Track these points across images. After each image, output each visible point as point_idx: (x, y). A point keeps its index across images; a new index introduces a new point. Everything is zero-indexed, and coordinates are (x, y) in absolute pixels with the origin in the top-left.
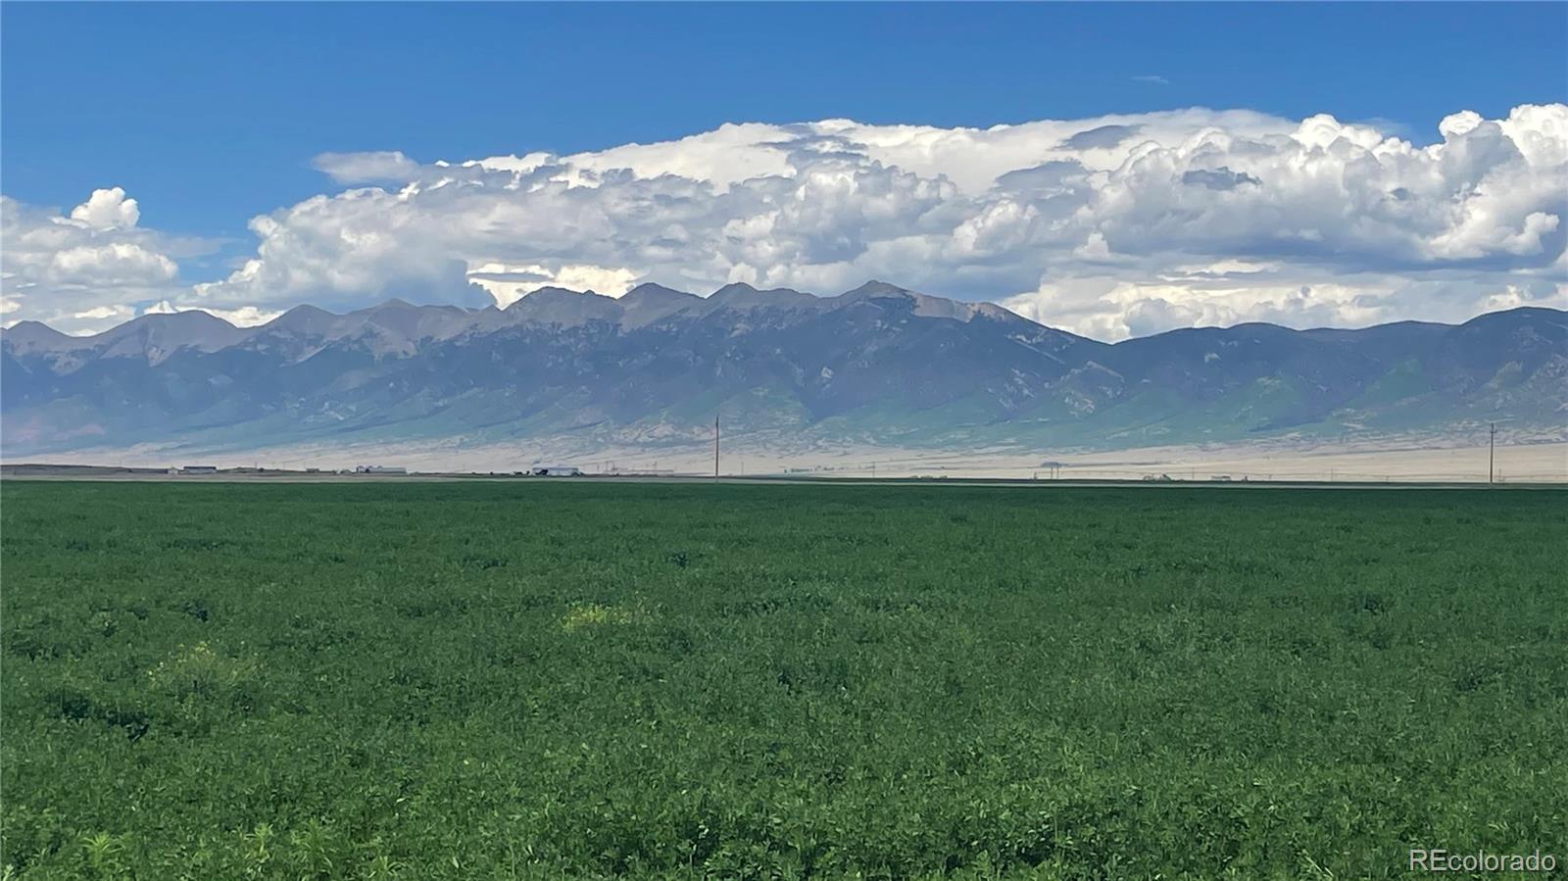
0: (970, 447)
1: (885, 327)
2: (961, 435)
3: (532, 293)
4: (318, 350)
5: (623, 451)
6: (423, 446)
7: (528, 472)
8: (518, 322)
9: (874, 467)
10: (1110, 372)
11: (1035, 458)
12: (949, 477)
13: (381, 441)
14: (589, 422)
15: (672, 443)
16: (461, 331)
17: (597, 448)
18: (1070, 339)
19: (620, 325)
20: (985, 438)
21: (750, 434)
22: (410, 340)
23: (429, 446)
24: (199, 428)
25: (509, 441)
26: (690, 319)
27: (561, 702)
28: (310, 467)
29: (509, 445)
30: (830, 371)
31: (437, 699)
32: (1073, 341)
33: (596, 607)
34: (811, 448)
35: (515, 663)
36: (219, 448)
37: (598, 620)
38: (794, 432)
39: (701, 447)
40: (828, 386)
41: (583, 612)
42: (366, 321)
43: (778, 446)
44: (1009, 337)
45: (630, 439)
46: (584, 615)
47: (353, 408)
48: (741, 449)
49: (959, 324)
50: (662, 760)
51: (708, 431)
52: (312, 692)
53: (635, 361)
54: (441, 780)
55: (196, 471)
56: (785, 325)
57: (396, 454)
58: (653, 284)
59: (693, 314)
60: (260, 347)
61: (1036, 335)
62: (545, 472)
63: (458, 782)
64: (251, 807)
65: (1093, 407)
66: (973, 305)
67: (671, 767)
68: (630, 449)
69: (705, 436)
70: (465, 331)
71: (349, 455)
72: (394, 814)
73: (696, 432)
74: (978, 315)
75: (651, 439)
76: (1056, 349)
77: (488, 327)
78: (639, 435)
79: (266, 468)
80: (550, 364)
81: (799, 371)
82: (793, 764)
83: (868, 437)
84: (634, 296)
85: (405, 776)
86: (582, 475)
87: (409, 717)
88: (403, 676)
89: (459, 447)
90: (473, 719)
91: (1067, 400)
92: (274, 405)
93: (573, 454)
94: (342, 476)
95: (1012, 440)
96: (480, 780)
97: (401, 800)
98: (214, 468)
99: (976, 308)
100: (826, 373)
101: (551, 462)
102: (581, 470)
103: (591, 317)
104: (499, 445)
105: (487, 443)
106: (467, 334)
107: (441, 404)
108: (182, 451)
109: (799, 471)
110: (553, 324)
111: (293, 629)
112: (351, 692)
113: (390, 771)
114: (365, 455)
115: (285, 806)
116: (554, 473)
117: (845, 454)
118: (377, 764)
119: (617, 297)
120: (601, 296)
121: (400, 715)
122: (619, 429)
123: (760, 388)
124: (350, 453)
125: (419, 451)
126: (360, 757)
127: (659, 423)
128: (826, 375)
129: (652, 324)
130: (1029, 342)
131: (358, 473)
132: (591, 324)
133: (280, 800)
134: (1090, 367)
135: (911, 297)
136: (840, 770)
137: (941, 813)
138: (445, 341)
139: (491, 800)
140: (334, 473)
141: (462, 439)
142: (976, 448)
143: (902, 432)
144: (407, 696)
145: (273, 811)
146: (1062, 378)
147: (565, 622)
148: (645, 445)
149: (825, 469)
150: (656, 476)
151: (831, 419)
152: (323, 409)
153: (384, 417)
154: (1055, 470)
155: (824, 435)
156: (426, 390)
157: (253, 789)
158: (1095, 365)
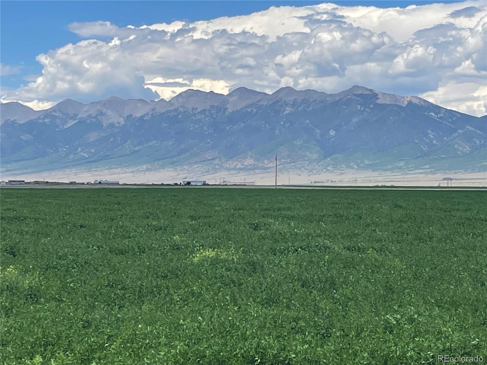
0: (406, 170)
1: (362, 109)
2: (402, 164)
3: (183, 92)
4: (76, 121)
5: (228, 173)
6: (128, 170)
7: (181, 183)
8: (176, 107)
9: (356, 181)
10: (478, 131)
11: (439, 176)
12: (395, 185)
13: (107, 167)
14: (211, 158)
15: (254, 168)
16: (147, 112)
17: (216, 171)
18: (457, 115)
19: (227, 108)
20: (413, 165)
21: (293, 164)
22: (121, 116)
23: (131, 170)
24: (16, 161)
25: (171, 168)
26: (262, 105)
27: (190, 297)
28: (71, 181)
29: (171, 169)
30: (334, 132)
31: (129, 295)
32: (459, 116)
33: (210, 250)
34: (324, 170)
35: (168, 277)
36: (26, 171)
37: (210, 256)
38: (315, 163)
39: (268, 170)
40: (333, 139)
41: (203, 252)
42: (99, 107)
43: (308, 170)
44: (426, 114)
45: (232, 166)
46: (204, 254)
47: (93, 151)
48: (288, 171)
49: (400, 107)
50: (239, 326)
51: (272, 162)
52: (66, 292)
53: (235, 127)
54: (127, 334)
55: (15, 183)
56: (311, 108)
57: (114, 174)
58: (244, 87)
59: (264, 103)
60: (47, 120)
61: (440, 113)
62: (189, 183)
63: (135, 336)
64: (32, 348)
65: (469, 150)
66: (407, 97)
67: (244, 329)
68: (232, 172)
69: (271, 165)
70: (149, 112)
71: (90, 175)
72: (103, 352)
73: (266, 163)
74: (410, 103)
75: (243, 167)
76: (450, 120)
77: (161, 110)
78: (237, 164)
79: (49, 181)
80: (192, 129)
81: (318, 131)
82: (306, 328)
83: (354, 165)
84: (234, 93)
85: (109, 333)
86: (208, 185)
87: (114, 304)
88: (111, 283)
89: (146, 170)
90: (146, 306)
91: (456, 146)
92: (53, 150)
93: (204, 174)
94: (87, 186)
95: (427, 167)
96: (146, 335)
97: (107, 345)
98: (24, 181)
99: (409, 99)
100: (332, 133)
101: (192, 178)
102: (207, 182)
103: (212, 104)
104: (166, 170)
105: (160, 168)
106: (150, 114)
107: (136, 149)
108: (8, 173)
109: (318, 182)
110: (193, 109)
111: (57, 261)
112: (85, 292)
113: (102, 330)
114: (99, 175)
115: (49, 347)
116: (194, 184)
117: (341, 174)
118: (96, 327)
119: (225, 94)
120: (218, 94)
121: (110, 303)
122: (227, 161)
123: (298, 141)
124: (91, 173)
125: (126, 172)
126: (87, 324)
127: (247, 158)
128: (332, 134)
129: (243, 108)
130: (436, 116)
131: (95, 184)
132: (212, 108)
133: (47, 344)
134: (468, 128)
135: (376, 94)
136: (329, 331)
137: (379, 353)
138: (139, 117)
139: (151, 345)
140: (83, 184)
141: (147, 167)
142: (409, 171)
143: (371, 163)
144: (113, 294)
145: (43, 350)
146: (453, 135)
147: (194, 257)
148: (240, 169)
149: (332, 182)
150: (245, 185)
151: (335, 156)
152: (78, 151)
153: (109, 156)
154: (449, 182)
155: (331, 164)
156: (129, 142)
157: (33, 339)
158: (471, 128)
